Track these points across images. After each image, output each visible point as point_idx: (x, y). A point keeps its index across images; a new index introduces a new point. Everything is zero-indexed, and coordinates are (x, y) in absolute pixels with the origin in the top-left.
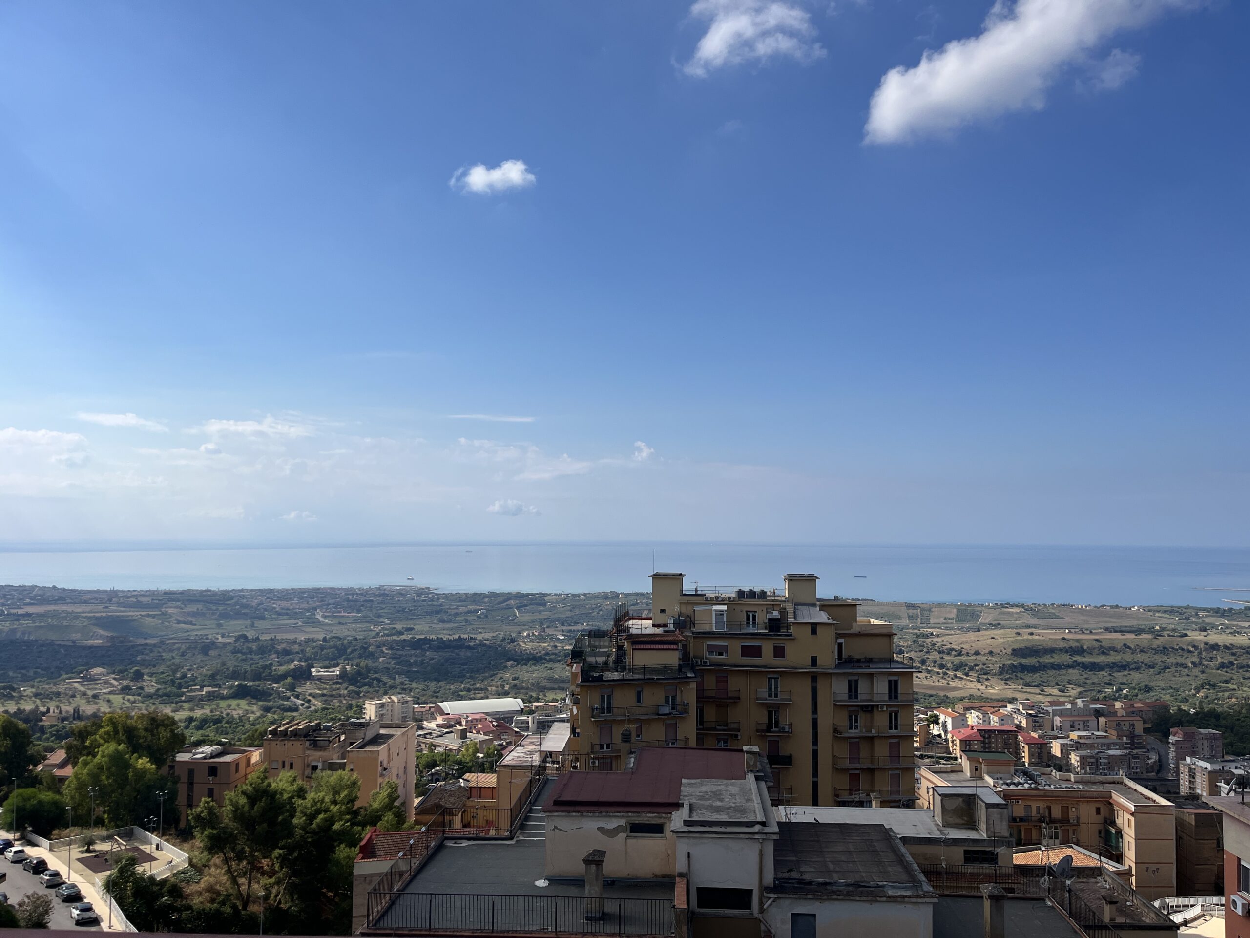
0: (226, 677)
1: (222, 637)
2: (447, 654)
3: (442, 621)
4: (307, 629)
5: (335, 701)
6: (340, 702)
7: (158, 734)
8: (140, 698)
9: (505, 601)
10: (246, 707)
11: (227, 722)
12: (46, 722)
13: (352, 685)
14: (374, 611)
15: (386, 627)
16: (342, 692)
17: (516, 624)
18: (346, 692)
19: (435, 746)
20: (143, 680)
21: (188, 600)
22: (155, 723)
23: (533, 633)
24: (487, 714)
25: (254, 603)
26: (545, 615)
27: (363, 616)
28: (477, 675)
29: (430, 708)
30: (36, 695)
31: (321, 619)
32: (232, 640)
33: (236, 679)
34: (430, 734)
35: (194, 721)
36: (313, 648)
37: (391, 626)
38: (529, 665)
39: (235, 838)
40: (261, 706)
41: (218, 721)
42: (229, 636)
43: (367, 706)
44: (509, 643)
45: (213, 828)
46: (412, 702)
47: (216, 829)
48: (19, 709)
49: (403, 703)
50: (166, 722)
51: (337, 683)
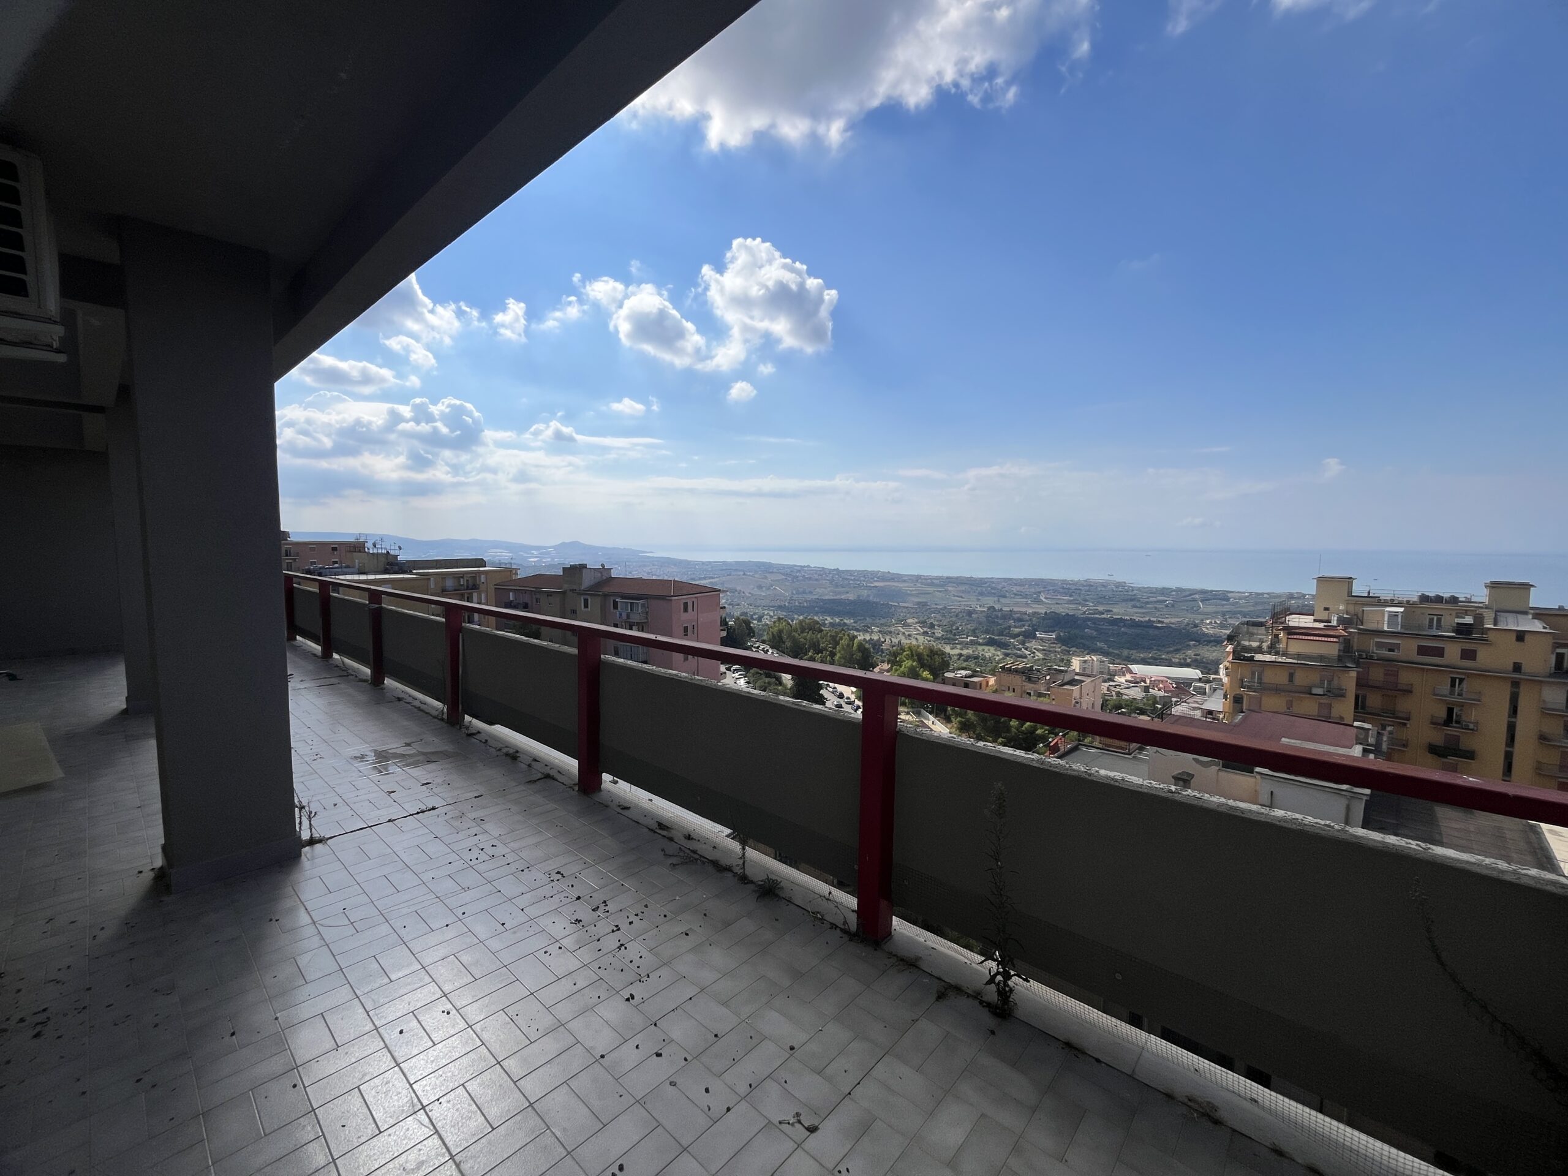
0: (982, 632)
1: (980, 607)
2: (1138, 631)
3: (1135, 607)
4: (1034, 606)
5: (1052, 655)
6: (1056, 656)
7: (935, 659)
8: (933, 639)
9: (1191, 595)
10: (994, 652)
11: (982, 659)
12: (884, 647)
13: (1063, 645)
14: (1082, 596)
15: (1091, 608)
16: (1057, 650)
17: (1200, 613)
18: (1060, 650)
19: (1121, 694)
20: (935, 629)
21: (960, 583)
22: (933, 653)
23: (1215, 621)
24: (1169, 678)
25: (1000, 587)
26: (1227, 608)
27: (1074, 600)
28: (1163, 649)
29: (1122, 668)
30: (880, 632)
31: (1044, 600)
32: (985, 609)
33: (988, 634)
34: (1120, 686)
35: (963, 656)
36: (1038, 618)
37: (1094, 608)
38: (1210, 646)
39: (975, 726)
40: (1003, 652)
41: (976, 658)
42: (984, 607)
43: (1073, 660)
44: (1192, 628)
45: (962, 717)
46: (1107, 662)
47: (964, 718)
48: (871, 638)
49: (1101, 662)
50: (939, 653)
51: (1054, 643)
